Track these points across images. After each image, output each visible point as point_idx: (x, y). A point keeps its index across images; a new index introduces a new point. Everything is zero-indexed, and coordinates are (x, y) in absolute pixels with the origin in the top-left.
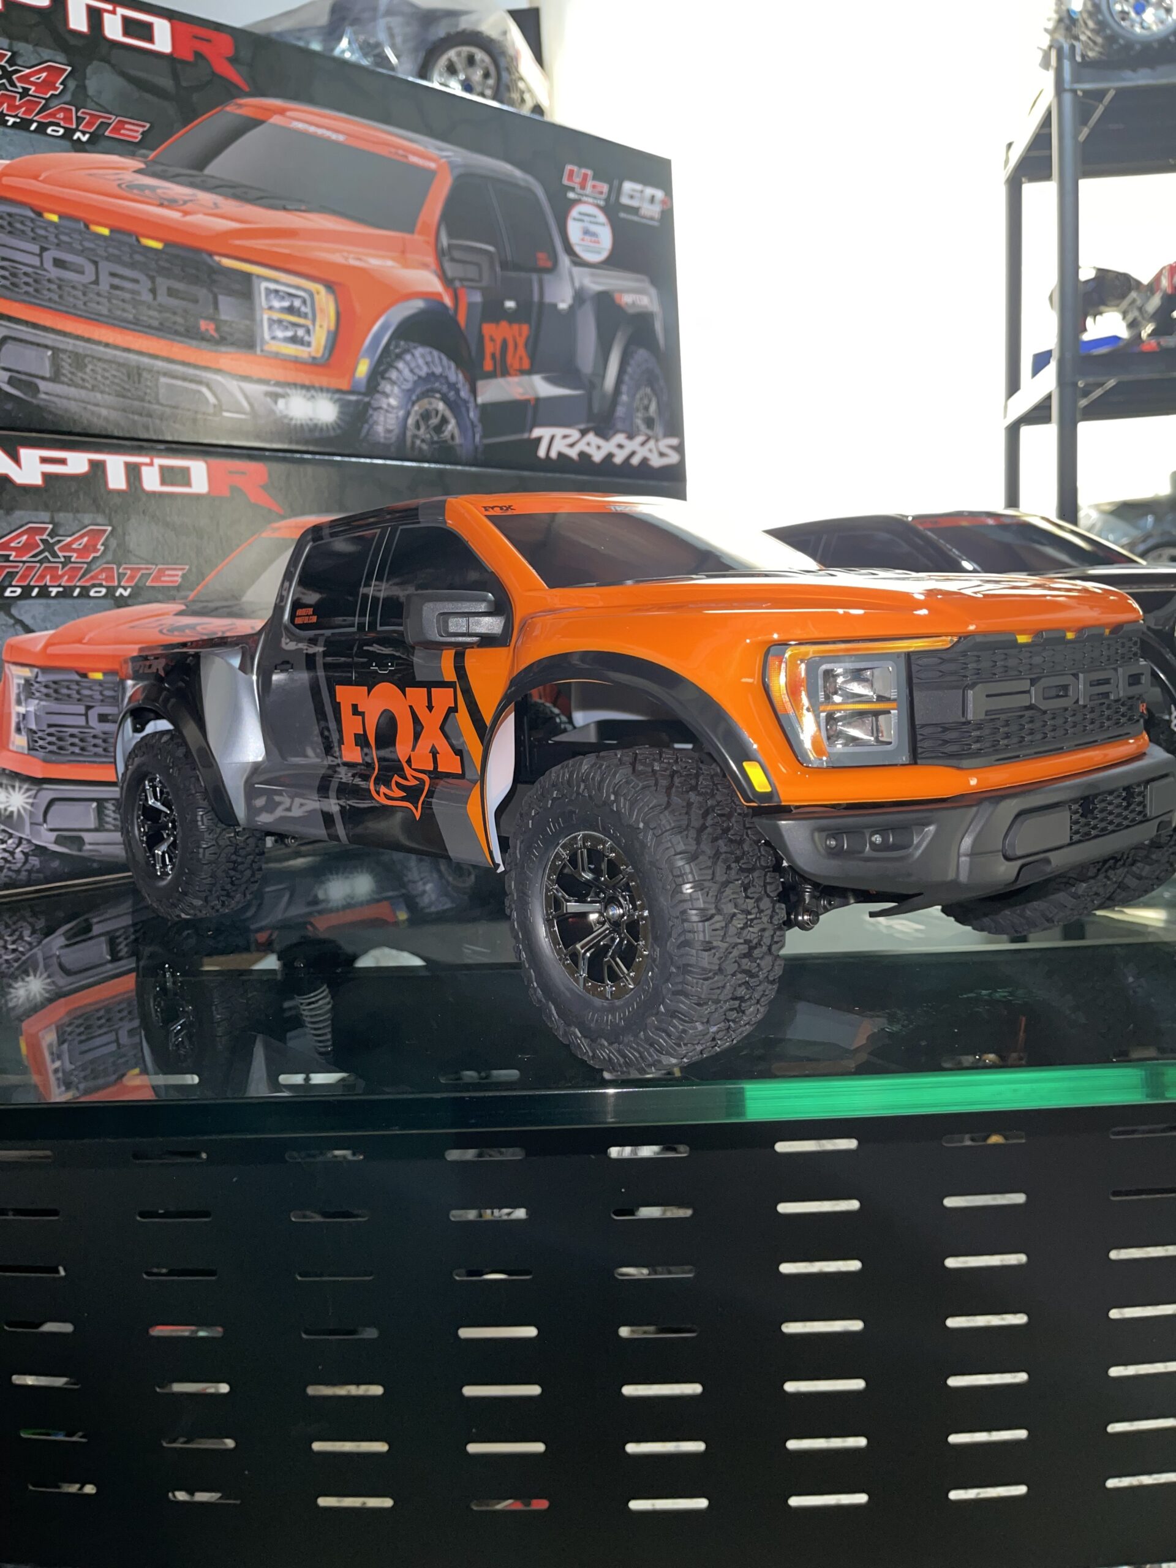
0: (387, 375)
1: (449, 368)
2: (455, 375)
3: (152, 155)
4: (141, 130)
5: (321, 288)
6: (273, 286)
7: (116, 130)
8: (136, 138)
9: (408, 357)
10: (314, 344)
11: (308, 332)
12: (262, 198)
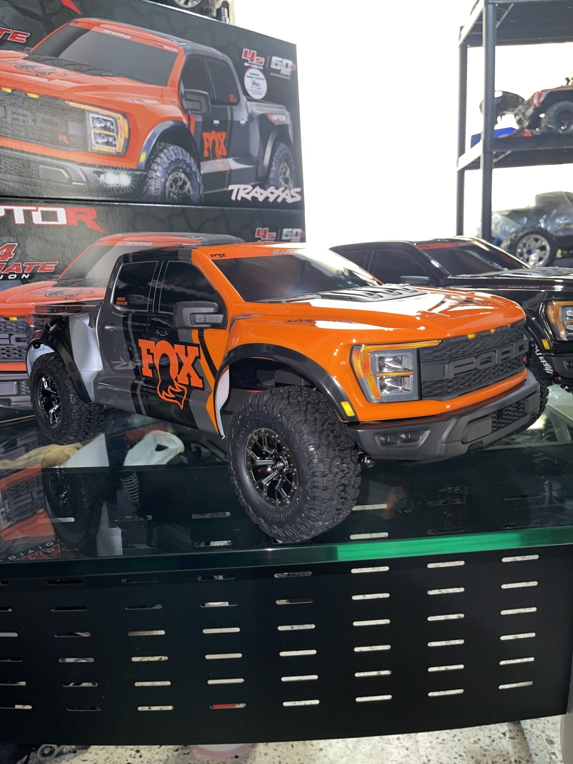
0: (155, 161)
1: (187, 156)
2: (190, 160)
3: (32, 50)
4: (26, 37)
5: (120, 116)
6: (96, 116)
7: (13, 37)
8: (24, 41)
9: (166, 151)
10: (118, 145)
11: (115, 139)
12: (89, 70)
